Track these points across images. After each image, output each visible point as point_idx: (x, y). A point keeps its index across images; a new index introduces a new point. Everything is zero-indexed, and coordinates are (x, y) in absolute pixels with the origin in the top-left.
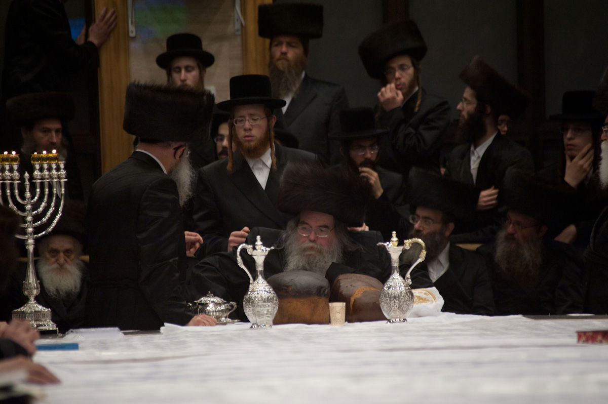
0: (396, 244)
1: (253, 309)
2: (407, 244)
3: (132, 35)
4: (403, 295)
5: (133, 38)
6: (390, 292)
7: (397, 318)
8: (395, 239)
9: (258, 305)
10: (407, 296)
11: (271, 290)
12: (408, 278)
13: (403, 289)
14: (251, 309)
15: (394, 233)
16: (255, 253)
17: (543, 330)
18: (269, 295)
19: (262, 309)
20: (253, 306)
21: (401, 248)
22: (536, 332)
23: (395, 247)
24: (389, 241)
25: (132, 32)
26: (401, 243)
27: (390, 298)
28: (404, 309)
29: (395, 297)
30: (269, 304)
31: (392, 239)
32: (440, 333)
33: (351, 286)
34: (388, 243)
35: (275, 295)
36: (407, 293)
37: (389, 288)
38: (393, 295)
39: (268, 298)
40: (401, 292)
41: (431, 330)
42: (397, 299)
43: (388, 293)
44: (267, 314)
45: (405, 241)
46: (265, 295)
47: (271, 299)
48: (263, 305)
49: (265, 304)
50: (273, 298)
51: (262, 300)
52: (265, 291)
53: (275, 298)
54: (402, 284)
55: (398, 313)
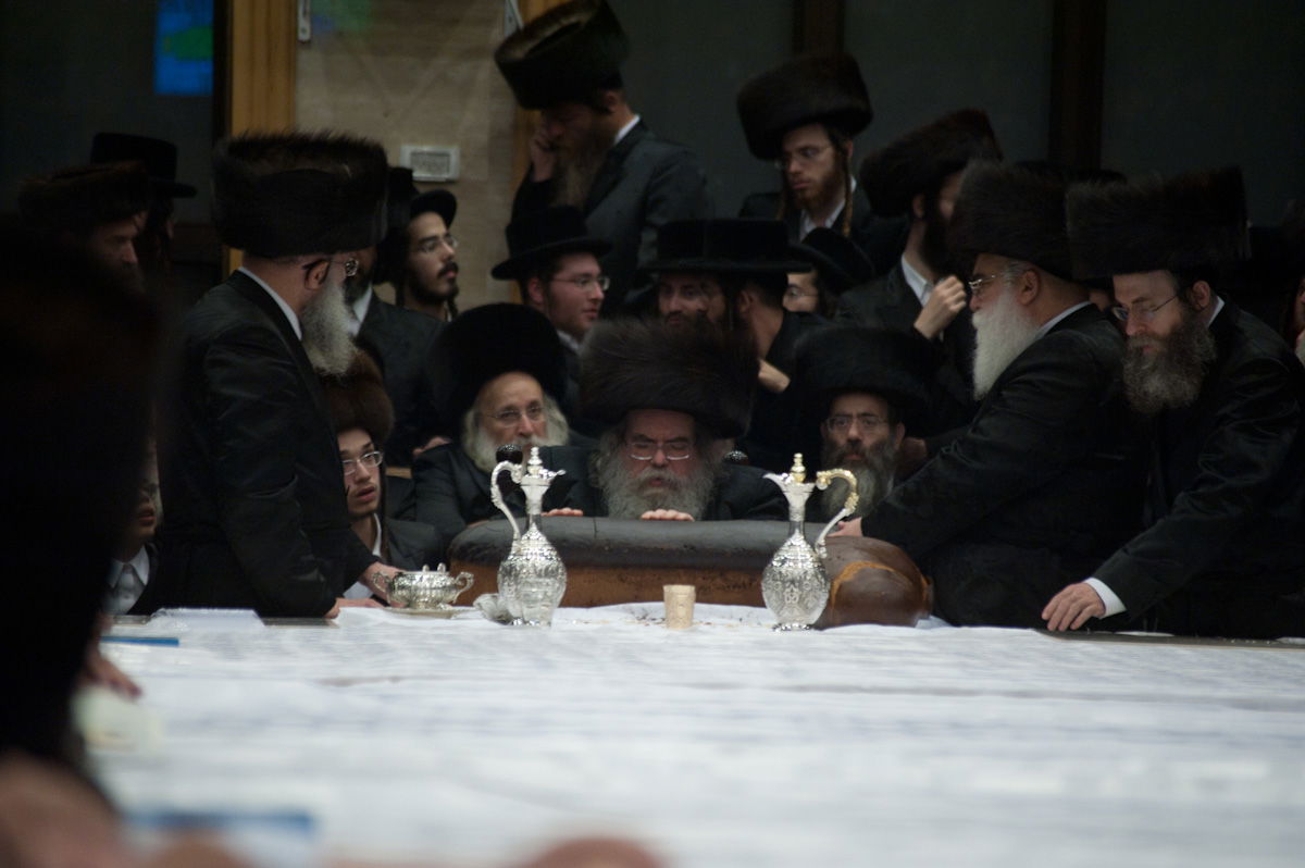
0: (802, 477)
1: (516, 590)
2: (823, 480)
3: (304, 36)
4: (808, 578)
5: (307, 44)
6: (783, 571)
7: (794, 621)
8: (799, 467)
9: (527, 582)
10: (816, 581)
11: (554, 553)
12: (820, 546)
13: (809, 566)
14: (513, 588)
15: (799, 456)
16: (525, 480)
17: (1080, 662)
18: (548, 563)
19: (534, 590)
20: (517, 584)
21: (810, 486)
22: (1063, 664)
23: (799, 484)
24: (788, 470)
25: (304, 31)
26: (810, 476)
27: (784, 582)
28: (810, 605)
29: (793, 582)
30: (548, 580)
31: (794, 468)
32: (878, 658)
33: (839, 557)
34: (785, 475)
35: (561, 565)
36: (816, 576)
37: (783, 562)
38: (790, 577)
39: (547, 568)
40: (806, 573)
41: (863, 651)
42: (797, 584)
43: (780, 573)
44: (542, 600)
45: (819, 474)
46: (541, 563)
47: (552, 571)
48: (537, 583)
49: (541, 580)
50: (557, 569)
51: (536, 572)
52: (542, 555)
53: (560, 571)
54: (808, 556)
55: (796, 612)
